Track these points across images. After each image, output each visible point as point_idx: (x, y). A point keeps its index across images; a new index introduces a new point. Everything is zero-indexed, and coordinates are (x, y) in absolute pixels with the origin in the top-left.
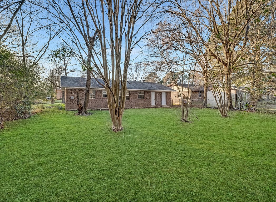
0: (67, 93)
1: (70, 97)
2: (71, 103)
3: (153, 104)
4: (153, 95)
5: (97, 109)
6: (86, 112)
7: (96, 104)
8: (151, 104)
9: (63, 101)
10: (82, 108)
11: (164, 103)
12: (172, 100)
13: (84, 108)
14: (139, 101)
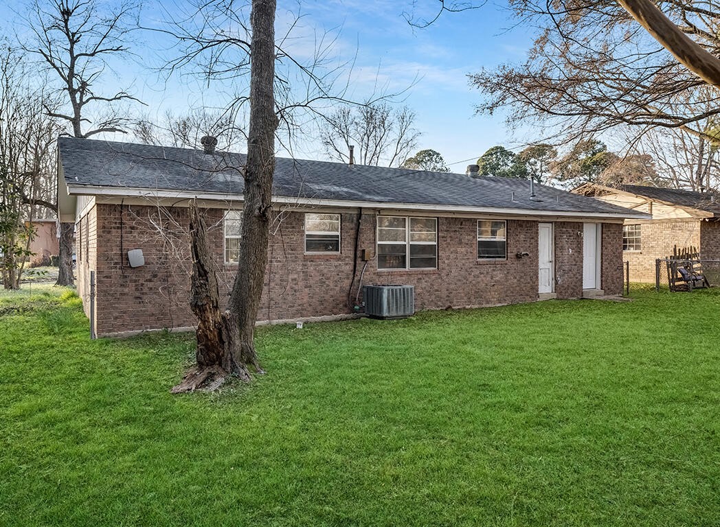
0: (103, 230)
1: (124, 257)
2: (126, 290)
3: (545, 287)
4: (545, 237)
5: (275, 322)
6: (249, 362)
7: (273, 295)
8: (535, 288)
9: (62, 273)
10: (224, 332)
11: (590, 280)
12: (625, 266)
13: (237, 331)
14: (484, 270)
